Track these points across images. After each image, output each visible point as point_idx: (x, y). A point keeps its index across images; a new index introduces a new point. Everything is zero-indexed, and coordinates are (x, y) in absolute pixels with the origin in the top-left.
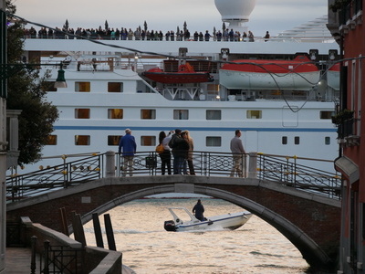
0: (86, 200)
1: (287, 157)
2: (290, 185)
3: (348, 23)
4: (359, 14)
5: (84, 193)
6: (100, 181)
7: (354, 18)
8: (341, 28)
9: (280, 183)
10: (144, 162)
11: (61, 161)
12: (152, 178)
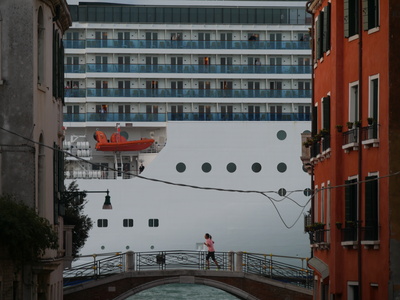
0: (112, 289)
1: (266, 255)
2: (268, 277)
3: (318, 156)
4: (328, 150)
5: (111, 284)
6: (122, 274)
7: (324, 153)
8: (312, 160)
9: (259, 275)
10: (155, 260)
11: (91, 260)
12: (162, 272)
